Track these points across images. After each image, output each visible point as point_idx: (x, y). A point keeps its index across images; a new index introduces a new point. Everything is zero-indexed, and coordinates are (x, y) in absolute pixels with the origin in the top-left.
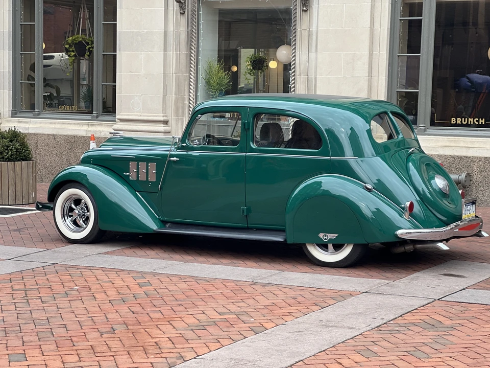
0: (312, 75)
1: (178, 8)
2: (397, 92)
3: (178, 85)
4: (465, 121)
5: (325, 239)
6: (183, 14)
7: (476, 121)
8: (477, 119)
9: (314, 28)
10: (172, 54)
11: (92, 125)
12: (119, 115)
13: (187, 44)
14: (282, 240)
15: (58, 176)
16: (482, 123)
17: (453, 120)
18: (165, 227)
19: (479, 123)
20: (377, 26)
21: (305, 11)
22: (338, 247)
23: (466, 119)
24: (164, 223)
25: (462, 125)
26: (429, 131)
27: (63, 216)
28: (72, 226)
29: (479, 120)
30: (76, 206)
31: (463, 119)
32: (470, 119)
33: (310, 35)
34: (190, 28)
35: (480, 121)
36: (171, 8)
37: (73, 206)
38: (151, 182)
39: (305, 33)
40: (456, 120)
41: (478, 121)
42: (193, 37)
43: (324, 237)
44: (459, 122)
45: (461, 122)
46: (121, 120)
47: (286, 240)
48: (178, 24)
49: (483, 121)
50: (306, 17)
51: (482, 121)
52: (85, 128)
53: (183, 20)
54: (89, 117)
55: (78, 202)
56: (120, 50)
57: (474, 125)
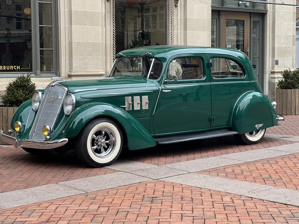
4: (8, 68)
7: (15, 67)
19: (16, 69)
23: (9, 66)
25: (6, 71)
29: (16, 67)
31: (7, 66)
32: (11, 66)
35: (17, 67)
38: (144, 110)
40: (3, 67)
44: (4, 69)
45: (6, 68)
49: (19, 67)
51: (18, 67)
57: (14, 70)
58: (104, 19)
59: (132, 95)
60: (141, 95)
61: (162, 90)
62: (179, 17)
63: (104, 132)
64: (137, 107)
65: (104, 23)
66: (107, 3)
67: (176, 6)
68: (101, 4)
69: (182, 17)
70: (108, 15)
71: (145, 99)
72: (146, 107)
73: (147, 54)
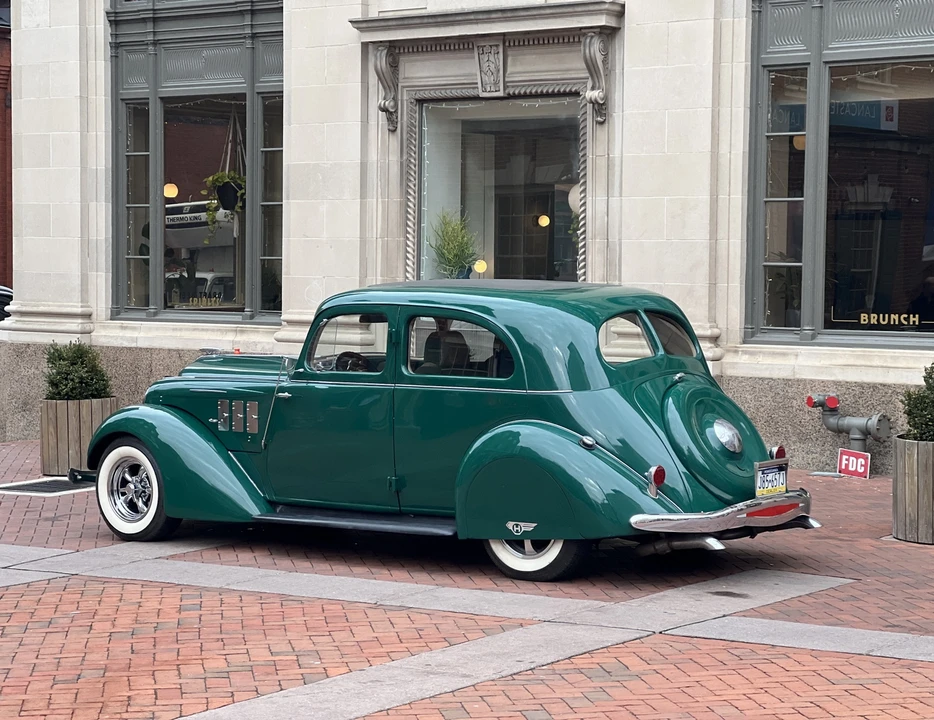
0: (614, 238)
1: (386, 122)
2: (765, 266)
3: (386, 259)
4: (884, 320)
5: (517, 531)
6: (394, 131)
7: (905, 319)
8: (906, 316)
9: (616, 154)
10: (375, 203)
11: (242, 331)
12: (287, 314)
13: (401, 184)
14: (450, 534)
15: (107, 422)
16: (914, 322)
17: (864, 317)
18: (274, 512)
19: (909, 322)
20: (724, 149)
21: (602, 123)
22: (540, 546)
23: (887, 316)
24: (272, 505)
25: (878, 327)
26: (820, 339)
27: (111, 493)
28: (125, 510)
29: (909, 317)
30: (132, 475)
31: (881, 315)
32: (892, 316)
33: (609, 166)
34: (405, 158)
35: (912, 319)
36: (373, 122)
37: (128, 477)
38: (250, 434)
39: (602, 163)
40: (869, 318)
41: (907, 319)
42: (412, 173)
43: (515, 529)
44: (874, 321)
45: (878, 320)
46: (290, 323)
47: (455, 534)
48: (385, 151)
49: (917, 319)
50: (601, 132)
51: (915, 319)
52: (230, 337)
53: (394, 142)
54: (238, 317)
55: (135, 469)
56: (288, 198)
57: (899, 327)
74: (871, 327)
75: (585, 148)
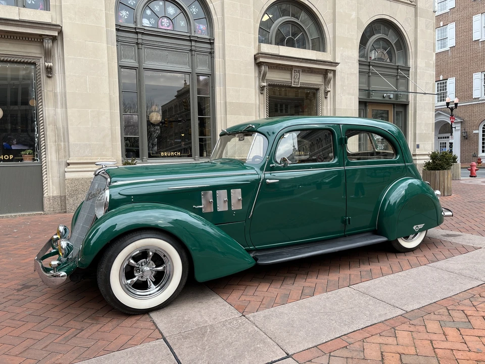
0: (60, 125)
17: (162, 154)
21: (49, 77)
23: (170, 153)
25: (168, 156)
31: (168, 153)
32: (172, 153)
33: (55, 95)
38: (235, 211)
39: (51, 94)
40: (164, 154)
41: (176, 154)
44: (166, 155)
49: (179, 153)
50: (50, 82)
51: (179, 154)
57: (174, 156)
58: (258, 110)
59: (214, 188)
60: (229, 187)
61: (265, 179)
62: (329, 108)
63: (151, 253)
64: (222, 207)
65: (258, 113)
66: (261, 95)
67: (326, 98)
68: (254, 96)
69: (332, 107)
70: (262, 106)
71: (237, 194)
72: (237, 206)
73: (249, 127)
74: (164, 157)
75: (41, 87)
